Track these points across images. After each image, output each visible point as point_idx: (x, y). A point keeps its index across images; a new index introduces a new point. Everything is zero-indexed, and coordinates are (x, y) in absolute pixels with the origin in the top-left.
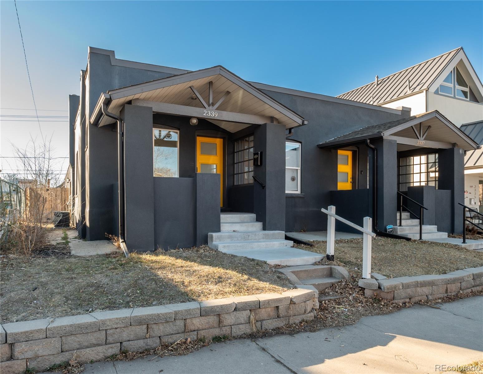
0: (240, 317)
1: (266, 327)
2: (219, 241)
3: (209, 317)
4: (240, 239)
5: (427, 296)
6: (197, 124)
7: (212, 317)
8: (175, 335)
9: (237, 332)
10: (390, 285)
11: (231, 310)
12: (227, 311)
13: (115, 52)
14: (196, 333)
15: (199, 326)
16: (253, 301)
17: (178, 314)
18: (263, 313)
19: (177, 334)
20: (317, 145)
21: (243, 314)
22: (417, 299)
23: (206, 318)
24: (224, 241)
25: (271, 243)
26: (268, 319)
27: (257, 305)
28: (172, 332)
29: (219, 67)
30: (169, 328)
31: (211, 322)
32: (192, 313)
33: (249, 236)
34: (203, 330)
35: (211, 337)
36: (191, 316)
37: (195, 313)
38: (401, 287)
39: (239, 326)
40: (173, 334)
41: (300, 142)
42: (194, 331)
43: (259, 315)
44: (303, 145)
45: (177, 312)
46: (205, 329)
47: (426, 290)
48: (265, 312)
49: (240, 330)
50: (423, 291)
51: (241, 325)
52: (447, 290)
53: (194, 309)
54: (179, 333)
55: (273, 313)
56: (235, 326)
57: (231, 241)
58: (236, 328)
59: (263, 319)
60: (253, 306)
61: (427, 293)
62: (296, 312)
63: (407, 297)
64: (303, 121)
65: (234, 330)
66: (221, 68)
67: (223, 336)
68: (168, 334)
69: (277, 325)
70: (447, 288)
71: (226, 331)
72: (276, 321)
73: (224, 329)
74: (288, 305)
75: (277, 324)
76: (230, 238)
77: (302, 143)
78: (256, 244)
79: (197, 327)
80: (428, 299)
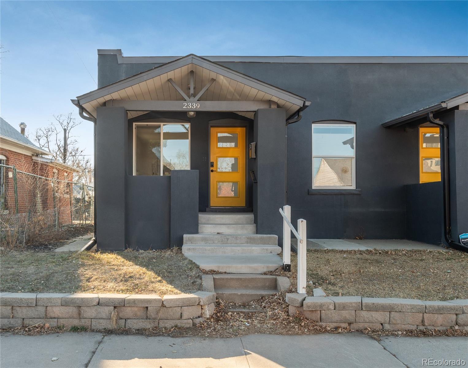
0: (102, 312)
1: (130, 326)
2: (191, 243)
3: (69, 308)
4: (216, 242)
5: (382, 324)
6: (195, 116)
7: (71, 308)
8: (36, 319)
9: (96, 326)
10: (311, 303)
11: (92, 304)
12: (88, 304)
13: (122, 50)
14: (56, 320)
15: (58, 314)
16: (118, 298)
17: (40, 301)
18: (128, 312)
19: (39, 318)
20: (382, 124)
21: (104, 309)
22: (361, 326)
23: (66, 308)
24: (197, 243)
25: (250, 248)
26: (135, 319)
27: (121, 303)
28: (34, 316)
29: (191, 56)
30: (31, 312)
31: (70, 313)
32: (53, 302)
33: (228, 239)
34: (63, 318)
35: (70, 326)
36: (52, 305)
37: (56, 302)
38: (332, 307)
39: (99, 320)
40: (34, 318)
41: (355, 123)
42: (55, 318)
43: (123, 313)
44: (357, 126)
45: (39, 299)
46: (65, 318)
47: (378, 316)
48: (131, 311)
49: (101, 325)
50: (372, 316)
51: (102, 320)
52: (423, 321)
53: (55, 298)
54: (40, 318)
55: (141, 313)
56: (95, 320)
57: (205, 243)
58: (95, 322)
59: (129, 318)
60: (117, 303)
61: (380, 320)
62: (169, 316)
63: (342, 321)
64: (304, 101)
65: (93, 323)
66: (194, 57)
67: (81, 328)
68: (30, 317)
69: (144, 326)
70: (423, 318)
71: (84, 323)
72: (142, 322)
73: (83, 320)
74: (159, 308)
75: (144, 324)
76: (204, 241)
77: (357, 123)
78: (229, 248)
79: (57, 315)
80: (383, 328)
